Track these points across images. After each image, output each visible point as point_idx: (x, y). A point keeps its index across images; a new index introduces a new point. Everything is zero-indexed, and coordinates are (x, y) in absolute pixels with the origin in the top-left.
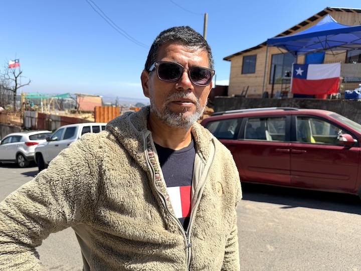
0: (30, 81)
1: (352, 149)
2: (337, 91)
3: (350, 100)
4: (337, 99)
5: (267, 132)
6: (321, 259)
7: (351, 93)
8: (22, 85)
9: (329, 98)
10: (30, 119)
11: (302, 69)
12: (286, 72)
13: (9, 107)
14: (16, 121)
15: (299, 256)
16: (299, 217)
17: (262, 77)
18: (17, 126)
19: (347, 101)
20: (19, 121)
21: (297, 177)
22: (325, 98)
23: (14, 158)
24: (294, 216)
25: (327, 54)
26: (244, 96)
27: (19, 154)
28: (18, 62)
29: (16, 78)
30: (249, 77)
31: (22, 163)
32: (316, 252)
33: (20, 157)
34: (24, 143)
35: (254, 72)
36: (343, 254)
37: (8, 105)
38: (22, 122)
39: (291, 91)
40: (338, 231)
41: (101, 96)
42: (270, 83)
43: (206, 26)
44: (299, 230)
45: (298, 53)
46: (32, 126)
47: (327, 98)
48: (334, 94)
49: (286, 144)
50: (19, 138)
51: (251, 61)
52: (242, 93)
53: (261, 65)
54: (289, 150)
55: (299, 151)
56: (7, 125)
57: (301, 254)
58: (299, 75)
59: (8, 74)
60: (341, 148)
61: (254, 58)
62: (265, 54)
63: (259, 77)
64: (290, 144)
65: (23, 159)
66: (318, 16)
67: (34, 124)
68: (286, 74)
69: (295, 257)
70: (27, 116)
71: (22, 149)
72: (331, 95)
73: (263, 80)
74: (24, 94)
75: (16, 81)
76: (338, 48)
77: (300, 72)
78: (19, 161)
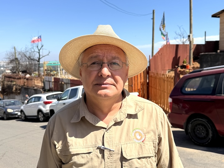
0: (49, 53)
8: (44, 55)
10: (48, 82)
13: (35, 73)
14: (38, 84)
18: (39, 89)
20: (40, 84)
23: (36, 114)
27: (40, 111)
28: (41, 38)
29: (39, 50)
31: (42, 119)
33: (40, 113)
34: (42, 102)
37: (35, 72)
38: (43, 85)
46: (50, 88)
50: (39, 99)
56: (32, 88)
59: (33, 48)
65: (42, 115)
67: (51, 87)
70: (46, 81)
71: (41, 107)
74: (46, 63)
75: (39, 53)
78: (40, 116)
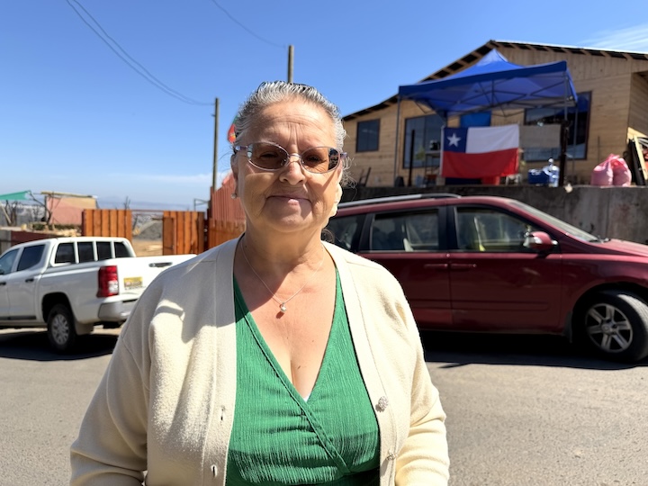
1: (551, 256)
2: (515, 172)
3: (538, 185)
4: (516, 185)
5: (405, 241)
6: (520, 442)
7: (538, 173)
9: (504, 183)
11: (457, 136)
12: (432, 142)
15: (482, 441)
16: (473, 379)
17: (390, 156)
19: (532, 188)
21: (463, 311)
22: (497, 183)
24: (464, 379)
25: (495, 115)
26: (364, 185)
30: (369, 158)
32: (509, 432)
35: (376, 149)
36: (554, 430)
39: (441, 173)
40: (539, 396)
41: (95, 197)
42: (404, 167)
43: (292, 67)
44: (475, 399)
45: (449, 114)
47: (501, 183)
48: (511, 177)
49: (441, 255)
51: (371, 132)
52: (361, 179)
53: (389, 136)
54: (446, 265)
55: (464, 265)
57: (484, 438)
58: (453, 145)
60: (533, 256)
61: (376, 125)
62: (396, 118)
63: (385, 157)
64: (448, 255)
66: (477, 55)
68: (431, 146)
69: (475, 444)
72: (507, 179)
73: (393, 163)
76: (511, 105)
77: (454, 140)
